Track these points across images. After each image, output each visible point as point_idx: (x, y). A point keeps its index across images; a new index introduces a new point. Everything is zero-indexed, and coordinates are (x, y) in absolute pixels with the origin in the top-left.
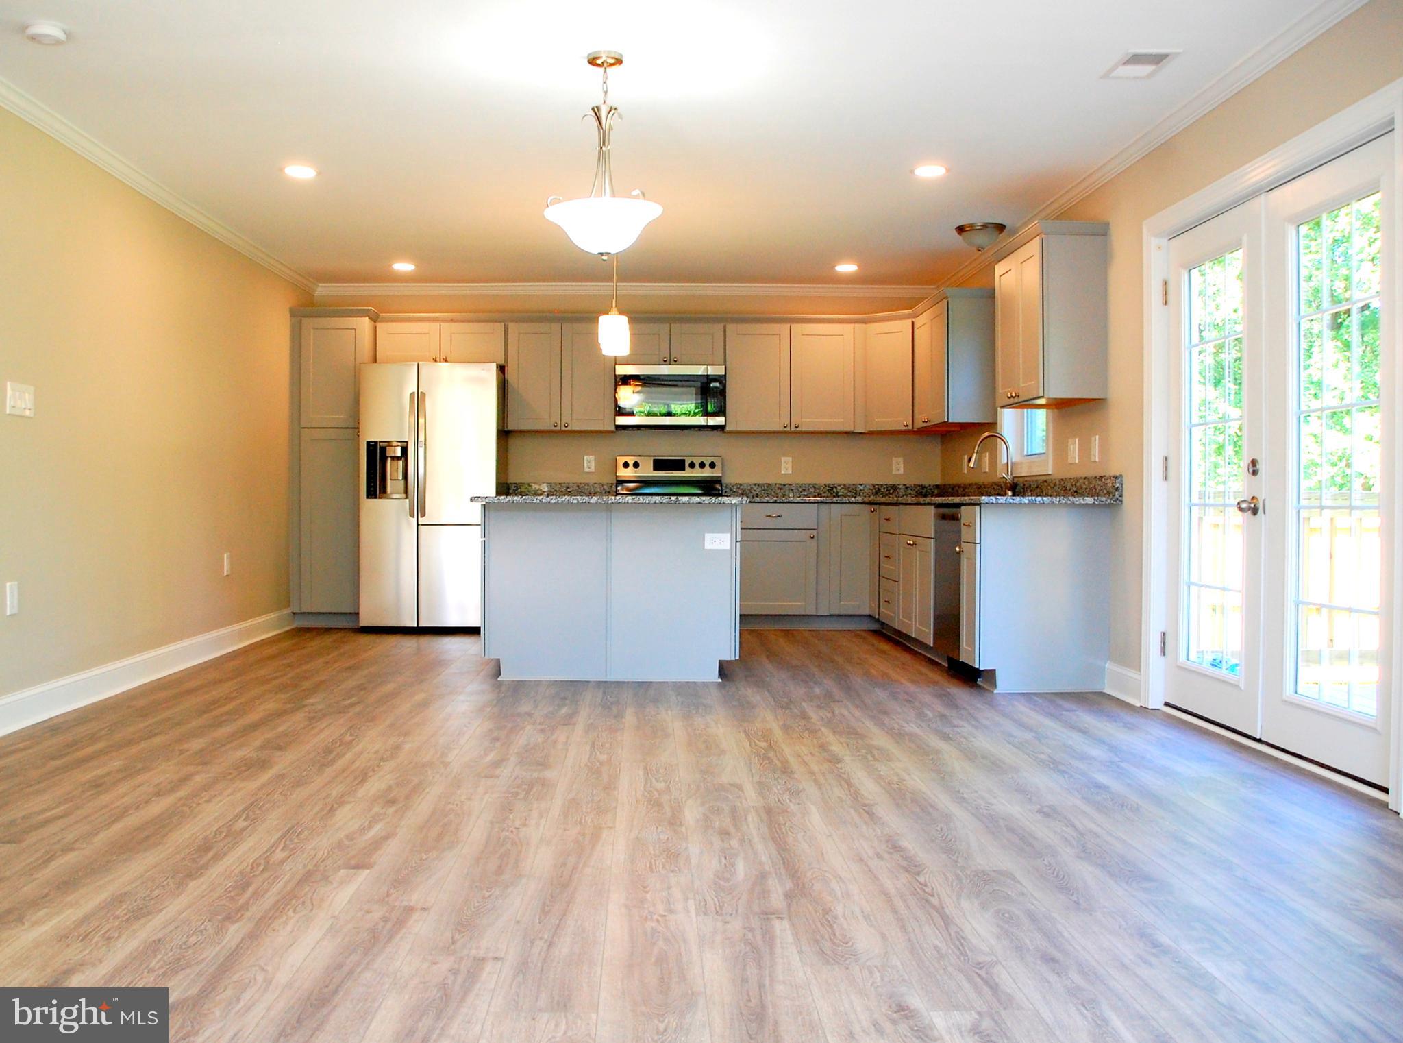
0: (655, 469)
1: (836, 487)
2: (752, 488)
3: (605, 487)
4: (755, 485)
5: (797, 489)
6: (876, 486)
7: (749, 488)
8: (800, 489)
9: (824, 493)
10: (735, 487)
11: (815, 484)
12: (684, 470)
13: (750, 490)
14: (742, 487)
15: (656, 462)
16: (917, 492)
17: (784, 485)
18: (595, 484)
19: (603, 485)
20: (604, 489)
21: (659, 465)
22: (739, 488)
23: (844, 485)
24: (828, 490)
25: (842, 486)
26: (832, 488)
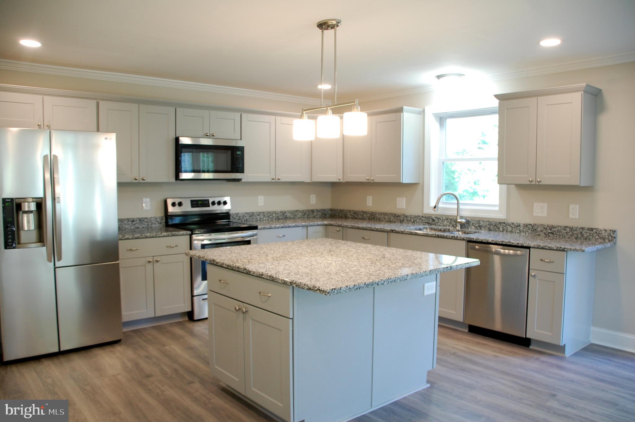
0: (192, 207)
1: (286, 213)
2: (244, 215)
3: (158, 220)
4: (246, 213)
5: (267, 215)
6: (304, 211)
7: (242, 215)
8: (269, 215)
9: (280, 216)
10: (235, 215)
11: (276, 211)
12: (209, 206)
13: (243, 217)
14: (239, 215)
15: (192, 201)
16: (322, 213)
17: (261, 213)
18: (151, 218)
19: (156, 219)
20: (157, 221)
21: (194, 203)
22: (237, 216)
23: (290, 211)
24: (282, 214)
25: (289, 212)
26: (284, 213)
